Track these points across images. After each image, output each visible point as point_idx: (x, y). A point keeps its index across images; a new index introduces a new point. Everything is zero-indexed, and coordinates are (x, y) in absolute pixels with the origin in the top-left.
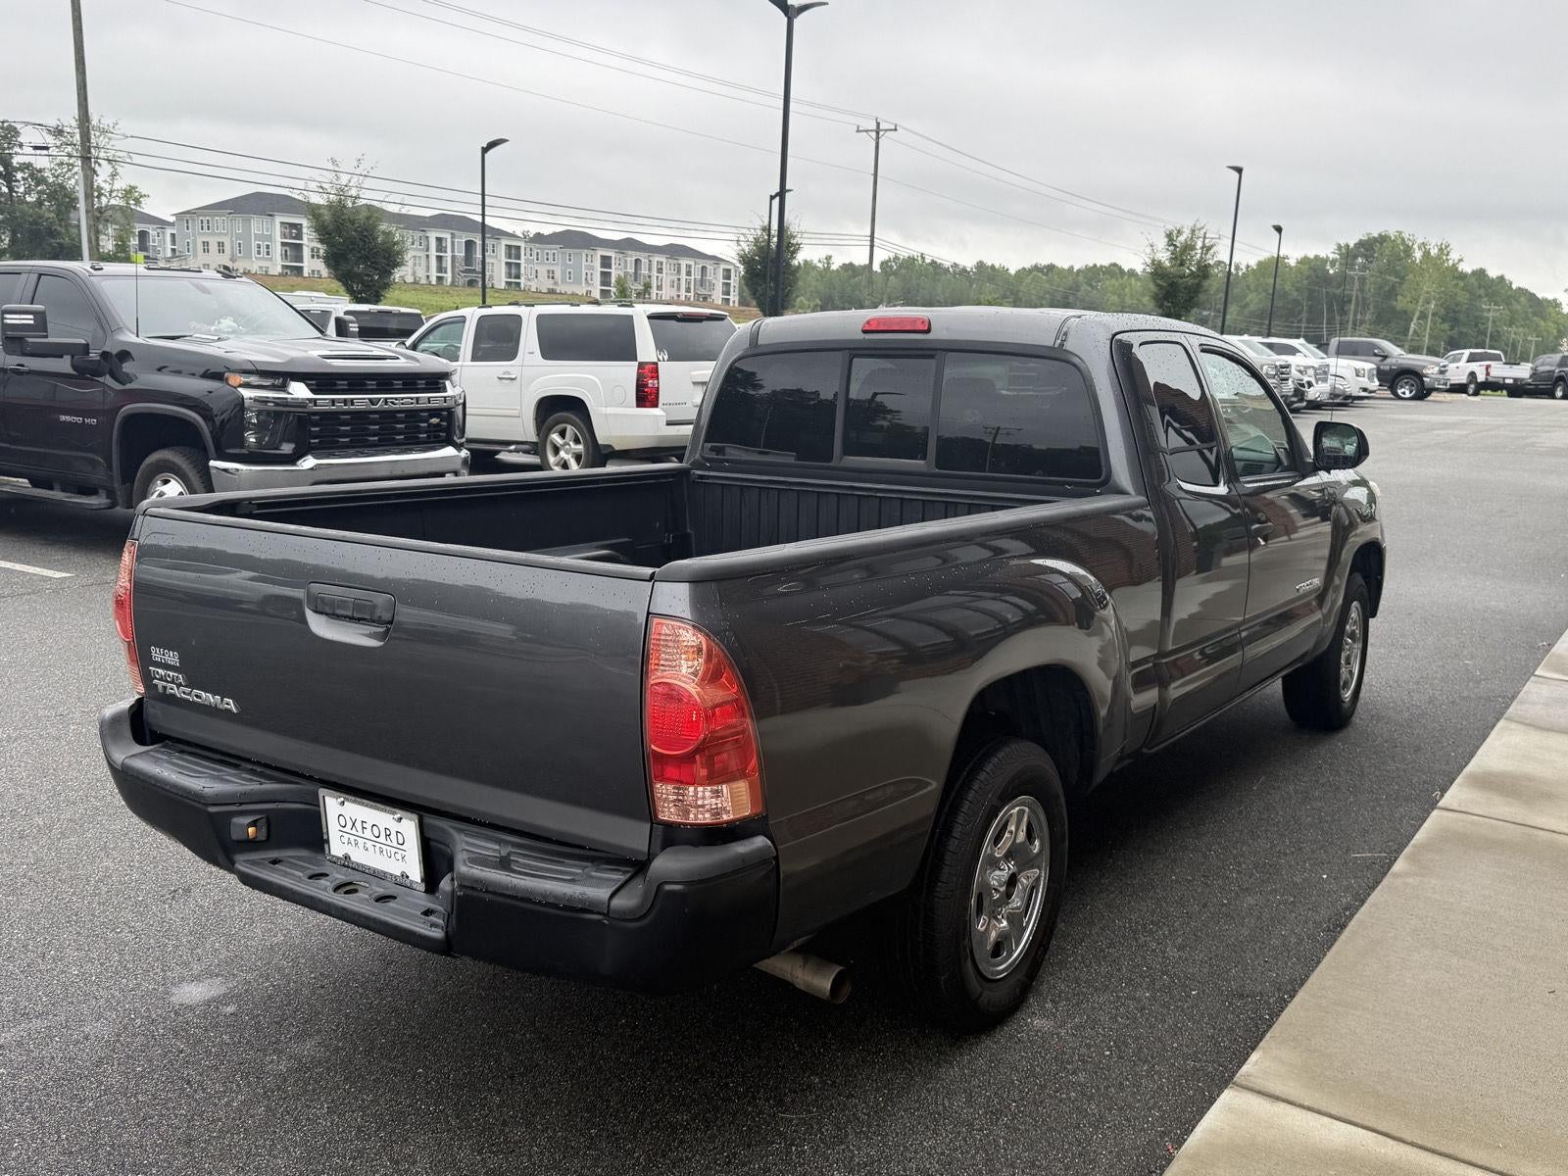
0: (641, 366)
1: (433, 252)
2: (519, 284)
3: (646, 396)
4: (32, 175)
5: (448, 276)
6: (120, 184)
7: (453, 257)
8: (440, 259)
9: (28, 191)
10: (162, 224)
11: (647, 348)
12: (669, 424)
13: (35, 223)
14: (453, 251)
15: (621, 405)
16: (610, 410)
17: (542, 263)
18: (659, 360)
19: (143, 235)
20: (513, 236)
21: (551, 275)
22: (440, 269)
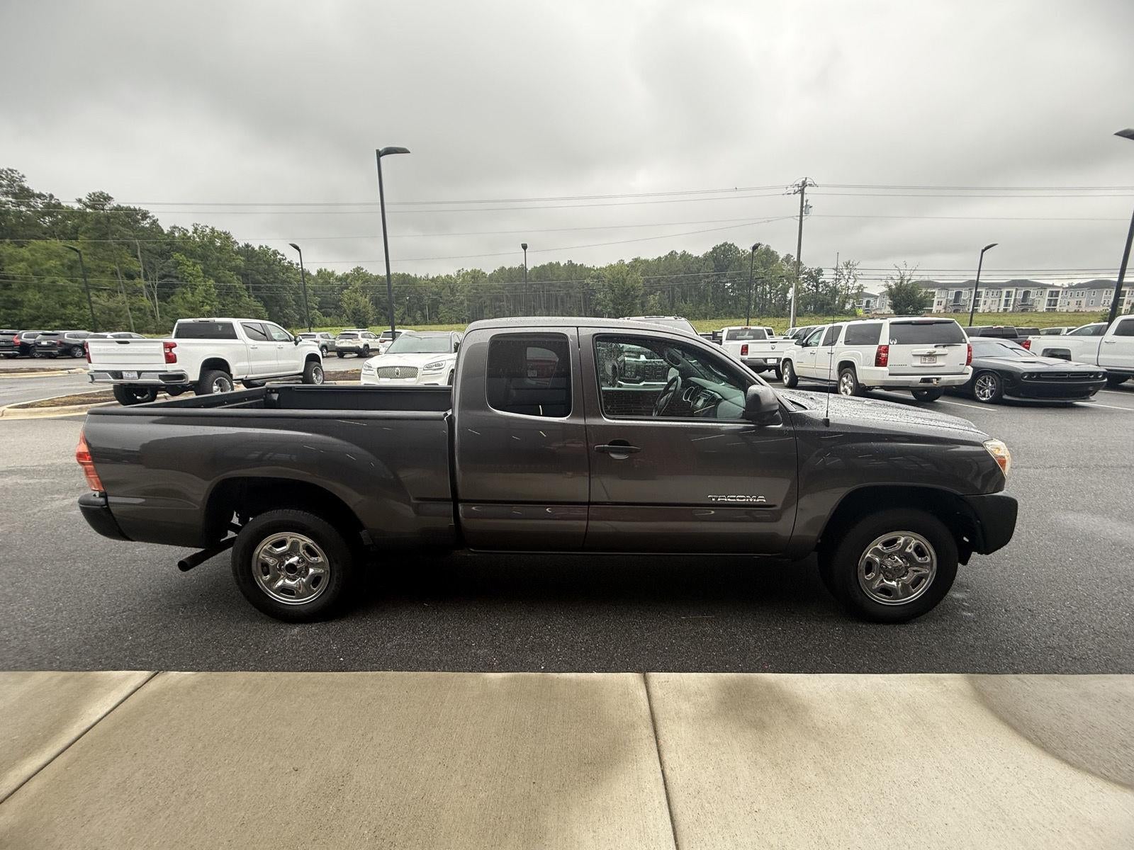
0: (880, 347)
1: (1004, 298)
2: (1055, 309)
3: (880, 361)
4: (825, 285)
5: (1011, 308)
6: (857, 284)
7: (1015, 300)
8: (1007, 301)
9: (823, 290)
10: (876, 297)
11: (884, 339)
12: (890, 375)
13: (823, 301)
14: (1016, 296)
15: (869, 365)
16: (865, 368)
17: (1074, 297)
18: (890, 344)
19: (868, 302)
20: (1053, 286)
21: (1079, 303)
22: (1006, 305)
